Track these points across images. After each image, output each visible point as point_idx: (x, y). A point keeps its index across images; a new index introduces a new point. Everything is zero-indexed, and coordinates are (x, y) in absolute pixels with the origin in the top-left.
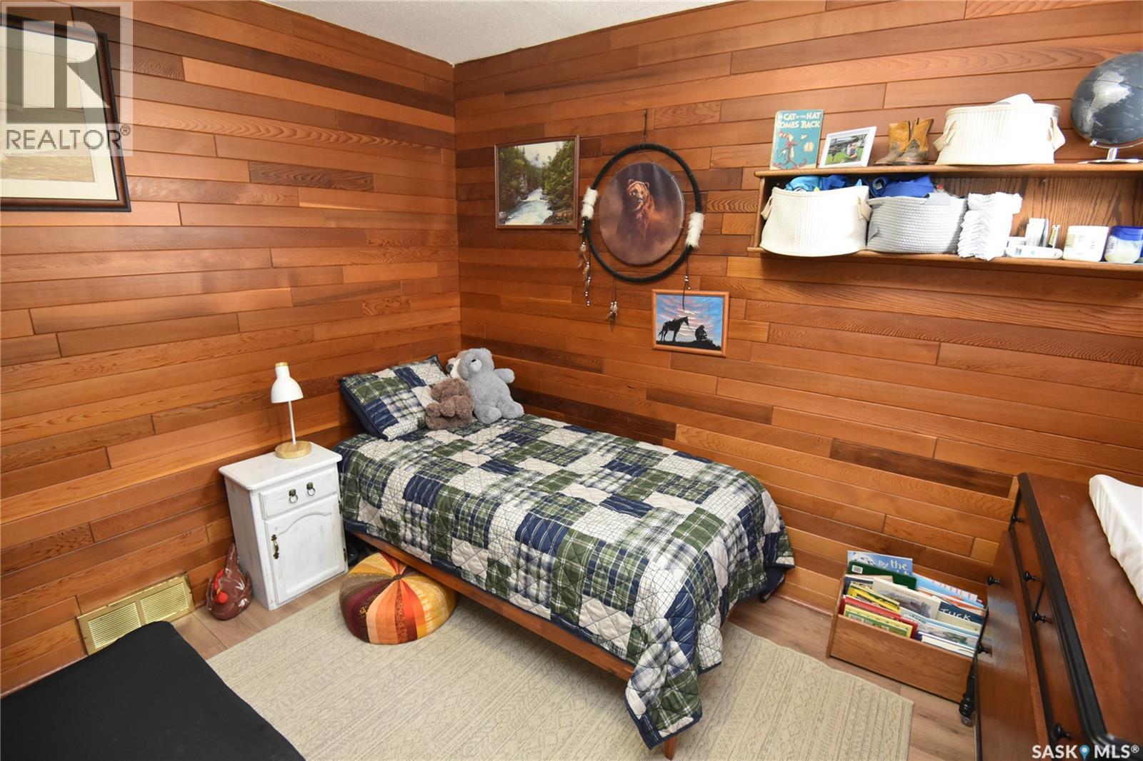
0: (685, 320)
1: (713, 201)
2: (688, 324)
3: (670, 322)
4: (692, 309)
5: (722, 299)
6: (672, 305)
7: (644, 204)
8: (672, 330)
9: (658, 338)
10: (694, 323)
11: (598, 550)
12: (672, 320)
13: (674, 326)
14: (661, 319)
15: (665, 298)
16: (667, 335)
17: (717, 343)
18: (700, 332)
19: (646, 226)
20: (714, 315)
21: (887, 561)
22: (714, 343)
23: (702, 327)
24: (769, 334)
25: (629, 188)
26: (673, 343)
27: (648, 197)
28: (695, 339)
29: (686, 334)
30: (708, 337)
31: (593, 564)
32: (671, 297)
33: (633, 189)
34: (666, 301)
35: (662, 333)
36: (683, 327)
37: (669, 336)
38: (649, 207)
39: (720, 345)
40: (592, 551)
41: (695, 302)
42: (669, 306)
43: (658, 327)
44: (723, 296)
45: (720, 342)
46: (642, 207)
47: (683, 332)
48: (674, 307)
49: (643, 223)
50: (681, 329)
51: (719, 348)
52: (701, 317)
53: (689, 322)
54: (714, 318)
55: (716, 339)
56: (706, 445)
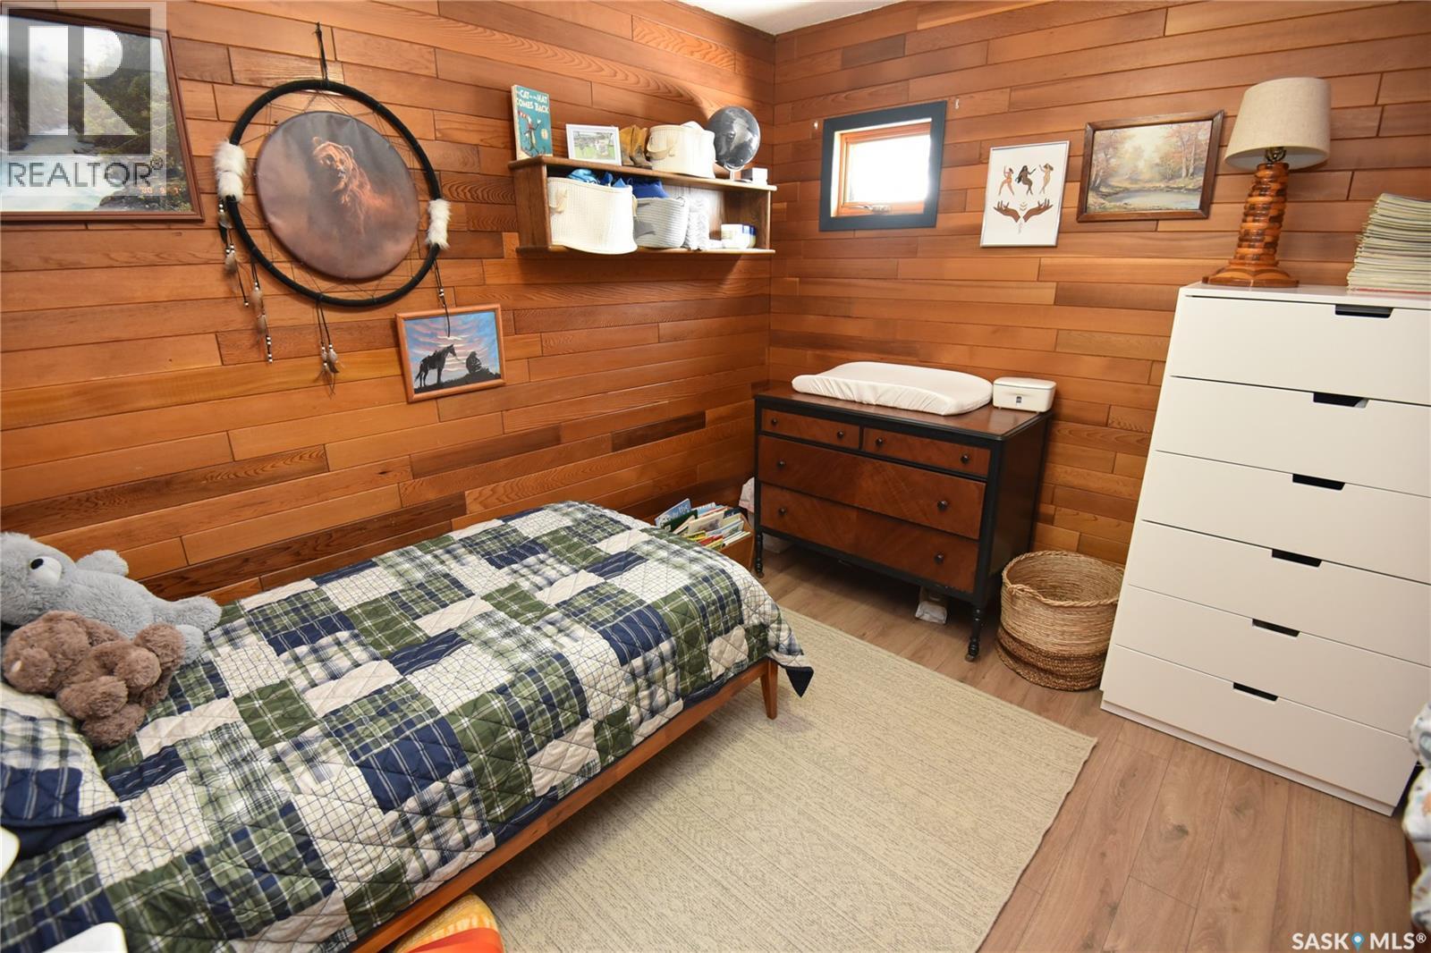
0: (451, 350)
1: (449, 186)
2: (454, 355)
3: (429, 357)
4: (458, 333)
5: (492, 314)
6: (429, 332)
7: (350, 179)
8: (434, 368)
9: (416, 385)
10: (463, 352)
11: (509, 697)
12: (431, 354)
13: (435, 361)
14: (416, 355)
15: (416, 324)
16: (427, 377)
17: (495, 369)
18: (472, 361)
19: (362, 217)
20: (486, 335)
21: (677, 509)
22: (491, 371)
23: (473, 355)
24: (542, 346)
25: (315, 153)
26: (439, 385)
27: (354, 169)
28: (467, 372)
29: (454, 368)
30: (483, 366)
31: (519, 716)
32: (426, 321)
33: (324, 154)
34: (419, 328)
35: (420, 375)
36: (449, 360)
37: (431, 378)
38: (361, 186)
39: (499, 372)
40: (503, 705)
41: (460, 323)
42: (426, 335)
43: (414, 367)
44: (494, 310)
45: (498, 368)
46: (346, 185)
47: (449, 366)
48: (433, 335)
49: (356, 211)
50: (446, 363)
51: (497, 376)
52: (470, 341)
53: (456, 351)
54: (486, 339)
55: (493, 366)
56: (506, 499)
